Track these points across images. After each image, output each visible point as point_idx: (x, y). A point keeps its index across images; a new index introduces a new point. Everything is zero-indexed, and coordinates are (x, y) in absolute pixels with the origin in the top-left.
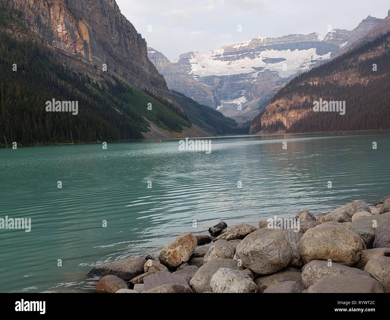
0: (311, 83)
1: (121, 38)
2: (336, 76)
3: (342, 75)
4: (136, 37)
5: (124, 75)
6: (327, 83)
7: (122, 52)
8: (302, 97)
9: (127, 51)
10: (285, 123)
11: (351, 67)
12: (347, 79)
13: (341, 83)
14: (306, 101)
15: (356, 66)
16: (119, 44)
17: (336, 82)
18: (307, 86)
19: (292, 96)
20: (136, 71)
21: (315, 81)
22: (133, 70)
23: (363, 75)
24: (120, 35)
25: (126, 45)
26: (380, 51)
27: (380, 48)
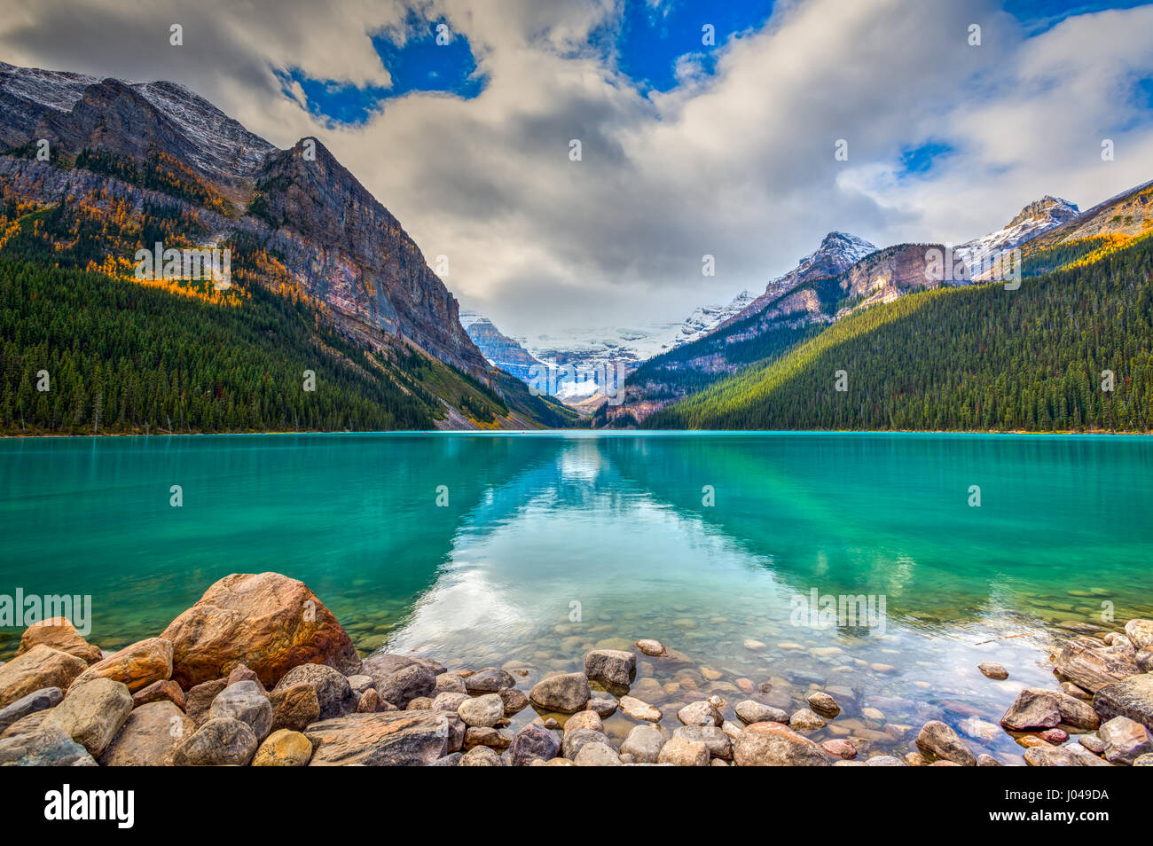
0: (669, 368)
1: (424, 296)
2: (698, 361)
3: (706, 360)
4: (445, 297)
5: (425, 345)
6: (688, 368)
7: (425, 315)
8: (657, 384)
9: (432, 314)
10: (636, 416)
11: (718, 351)
12: (711, 364)
13: (706, 370)
14: (662, 390)
15: (723, 349)
16: (422, 304)
17: (698, 367)
18: (664, 370)
19: (646, 382)
20: (442, 339)
21: (674, 365)
22: (438, 337)
23: (731, 361)
24: (423, 293)
25: (431, 306)
26: (752, 333)
27: (752, 329)
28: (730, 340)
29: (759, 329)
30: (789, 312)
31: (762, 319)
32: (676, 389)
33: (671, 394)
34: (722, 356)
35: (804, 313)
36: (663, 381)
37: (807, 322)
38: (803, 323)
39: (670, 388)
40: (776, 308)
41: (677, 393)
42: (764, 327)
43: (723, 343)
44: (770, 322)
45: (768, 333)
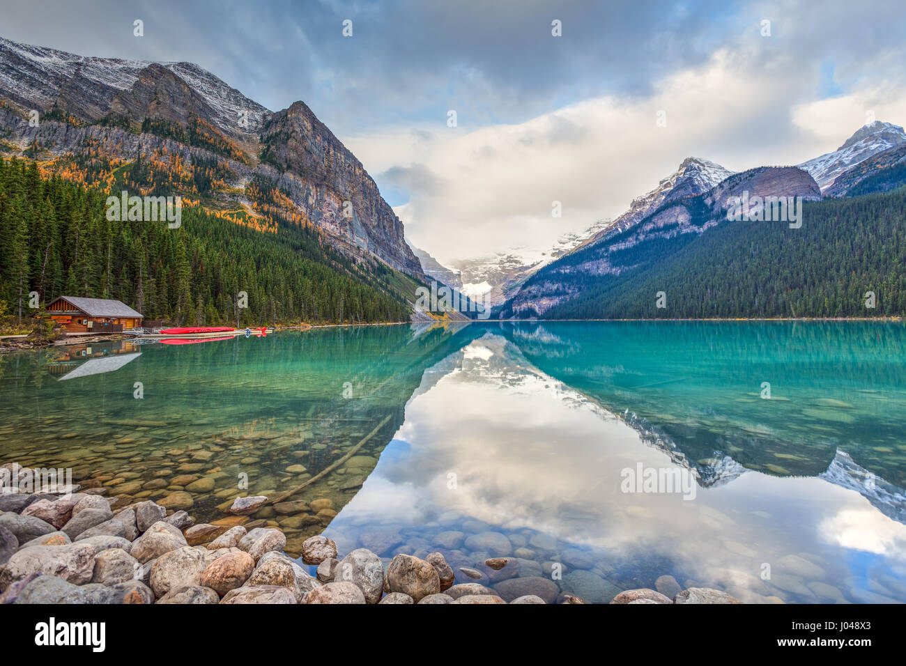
0: (563, 271)
2: (587, 265)
3: (593, 264)
6: (579, 272)
8: (553, 284)
10: (537, 309)
11: (602, 257)
12: (598, 268)
13: (593, 272)
14: (558, 289)
15: (607, 256)
17: (587, 271)
18: (559, 273)
19: (544, 283)
21: (567, 269)
23: (614, 265)
26: (631, 243)
27: (631, 239)
28: (613, 248)
29: (637, 239)
30: (662, 225)
31: (639, 231)
32: (569, 288)
33: (565, 292)
34: (607, 261)
35: (675, 225)
36: (557, 281)
37: (678, 232)
38: (675, 233)
39: (564, 287)
40: (650, 222)
41: (570, 291)
42: (642, 237)
43: (607, 251)
44: (647, 233)
45: (645, 242)
